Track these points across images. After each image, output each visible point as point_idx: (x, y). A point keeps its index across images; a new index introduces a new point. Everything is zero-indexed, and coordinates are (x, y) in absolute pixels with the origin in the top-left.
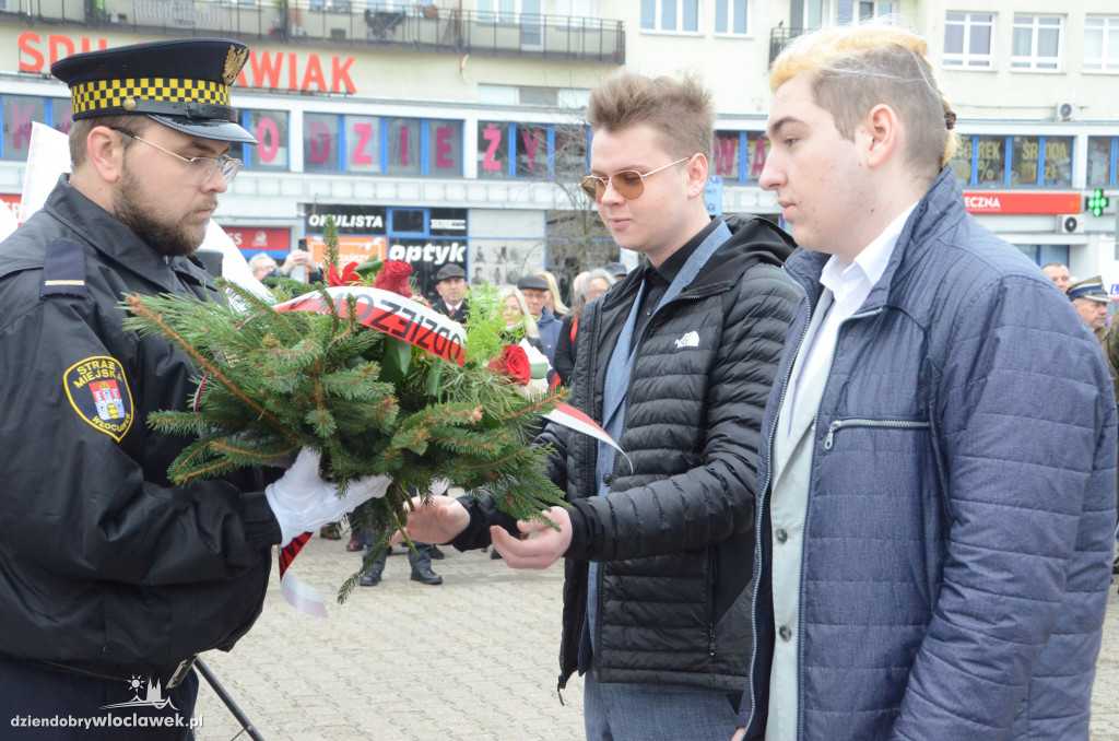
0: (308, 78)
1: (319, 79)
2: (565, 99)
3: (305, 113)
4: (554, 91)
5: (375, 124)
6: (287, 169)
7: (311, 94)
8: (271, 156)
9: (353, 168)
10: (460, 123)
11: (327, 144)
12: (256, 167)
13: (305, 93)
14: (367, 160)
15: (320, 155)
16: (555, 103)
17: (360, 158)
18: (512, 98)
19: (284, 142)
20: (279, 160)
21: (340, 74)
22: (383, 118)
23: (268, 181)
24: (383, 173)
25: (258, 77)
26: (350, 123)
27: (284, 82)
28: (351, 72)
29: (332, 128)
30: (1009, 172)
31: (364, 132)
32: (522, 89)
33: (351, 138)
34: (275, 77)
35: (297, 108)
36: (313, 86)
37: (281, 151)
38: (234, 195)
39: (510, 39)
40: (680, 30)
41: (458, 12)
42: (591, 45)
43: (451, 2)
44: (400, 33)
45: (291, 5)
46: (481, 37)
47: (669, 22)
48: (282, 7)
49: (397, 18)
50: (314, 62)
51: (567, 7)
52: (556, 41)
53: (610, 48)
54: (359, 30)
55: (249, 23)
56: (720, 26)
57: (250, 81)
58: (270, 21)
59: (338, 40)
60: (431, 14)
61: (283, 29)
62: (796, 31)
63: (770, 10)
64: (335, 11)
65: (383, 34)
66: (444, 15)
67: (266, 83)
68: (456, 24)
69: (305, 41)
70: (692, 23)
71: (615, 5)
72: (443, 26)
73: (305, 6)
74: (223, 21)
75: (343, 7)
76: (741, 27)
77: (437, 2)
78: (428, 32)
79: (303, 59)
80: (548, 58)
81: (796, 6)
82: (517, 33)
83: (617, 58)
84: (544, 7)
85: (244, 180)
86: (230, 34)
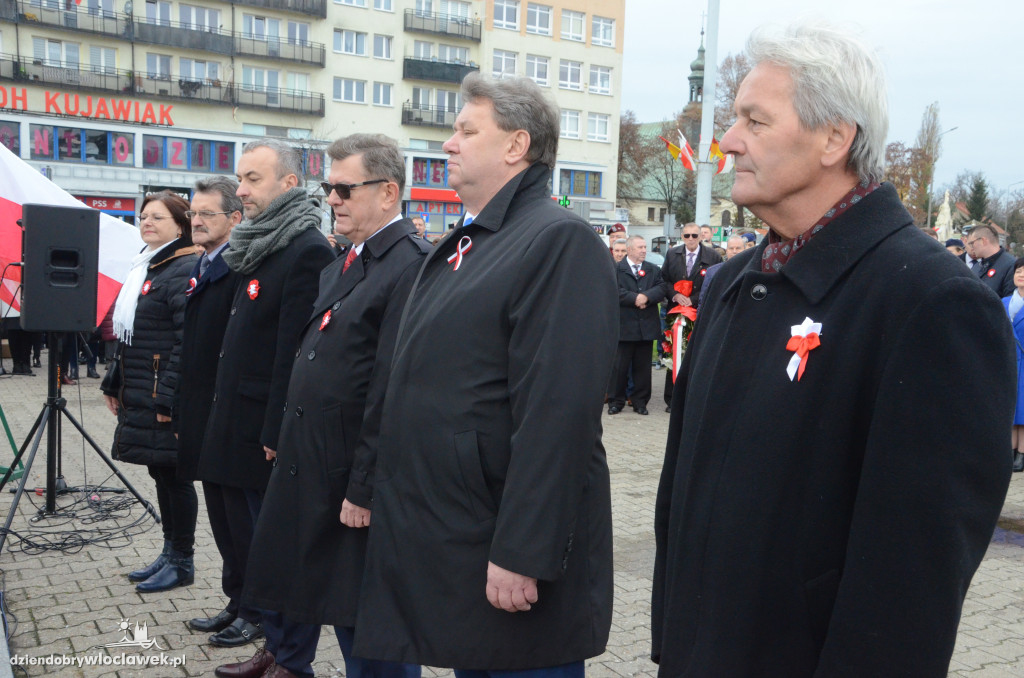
0: (146, 116)
1: (152, 116)
2: (292, 134)
3: (144, 135)
4: (286, 129)
5: (185, 143)
6: (133, 166)
7: (147, 124)
8: (124, 158)
9: (172, 166)
10: (232, 144)
11: (156, 152)
12: (116, 165)
13: (144, 124)
14: (180, 162)
15: (152, 158)
16: (286, 135)
17: (176, 161)
18: (262, 131)
19: (131, 150)
20: (129, 160)
21: (164, 114)
22: (189, 140)
23: (122, 173)
24: (189, 170)
25: (117, 113)
26: (170, 142)
27: (132, 117)
28: (171, 113)
29: (159, 144)
31: (178, 147)
32: (268, 128)
33: (170, 150)
34: (126, 113)
35: (139, 133)
36: (149, 120)
37: (129, 156)
38: (102, 179)
39: (261, 100)
40: (354, 100)
41: (232, 84)
42: (306, 106)
43: (228, 78)
44: (199, 94)
45: (136, 75)
46: (245, 98)
47: (348, 96)
48: (131, 75)
49: (197, 86)
50: (149, 108)
51: (293, 85)
52: (288, 103)
53: (316, 107)
54: (176, 91)
55: (111, 84)
56: (376, 99)
57: (112, 116)
58: (124, 83)
59: (163, 96)
60: (216, 84)
61: (131, 88)
62: (416, 105)
63: (402, 93)
64: (161, 79)
65: (189, 93)
66: (224, 85)
67: (121, 117)
68: (231, 90)
69: (144, 95)
70: (361, 97)
71: (319, 85)
72: (223, 91)
73: (144, 76)
74: (96, 82)
75: (166, 78)
76: (387, 100)
77: (220, 77)
78: (215, 94)
79: (143, 106)
80: (282, 111)
81: (416, 93)
82: (265, 97)
83: (320, 113)
84: (280, 84)
85: (108, 171)
86: (100, 89)
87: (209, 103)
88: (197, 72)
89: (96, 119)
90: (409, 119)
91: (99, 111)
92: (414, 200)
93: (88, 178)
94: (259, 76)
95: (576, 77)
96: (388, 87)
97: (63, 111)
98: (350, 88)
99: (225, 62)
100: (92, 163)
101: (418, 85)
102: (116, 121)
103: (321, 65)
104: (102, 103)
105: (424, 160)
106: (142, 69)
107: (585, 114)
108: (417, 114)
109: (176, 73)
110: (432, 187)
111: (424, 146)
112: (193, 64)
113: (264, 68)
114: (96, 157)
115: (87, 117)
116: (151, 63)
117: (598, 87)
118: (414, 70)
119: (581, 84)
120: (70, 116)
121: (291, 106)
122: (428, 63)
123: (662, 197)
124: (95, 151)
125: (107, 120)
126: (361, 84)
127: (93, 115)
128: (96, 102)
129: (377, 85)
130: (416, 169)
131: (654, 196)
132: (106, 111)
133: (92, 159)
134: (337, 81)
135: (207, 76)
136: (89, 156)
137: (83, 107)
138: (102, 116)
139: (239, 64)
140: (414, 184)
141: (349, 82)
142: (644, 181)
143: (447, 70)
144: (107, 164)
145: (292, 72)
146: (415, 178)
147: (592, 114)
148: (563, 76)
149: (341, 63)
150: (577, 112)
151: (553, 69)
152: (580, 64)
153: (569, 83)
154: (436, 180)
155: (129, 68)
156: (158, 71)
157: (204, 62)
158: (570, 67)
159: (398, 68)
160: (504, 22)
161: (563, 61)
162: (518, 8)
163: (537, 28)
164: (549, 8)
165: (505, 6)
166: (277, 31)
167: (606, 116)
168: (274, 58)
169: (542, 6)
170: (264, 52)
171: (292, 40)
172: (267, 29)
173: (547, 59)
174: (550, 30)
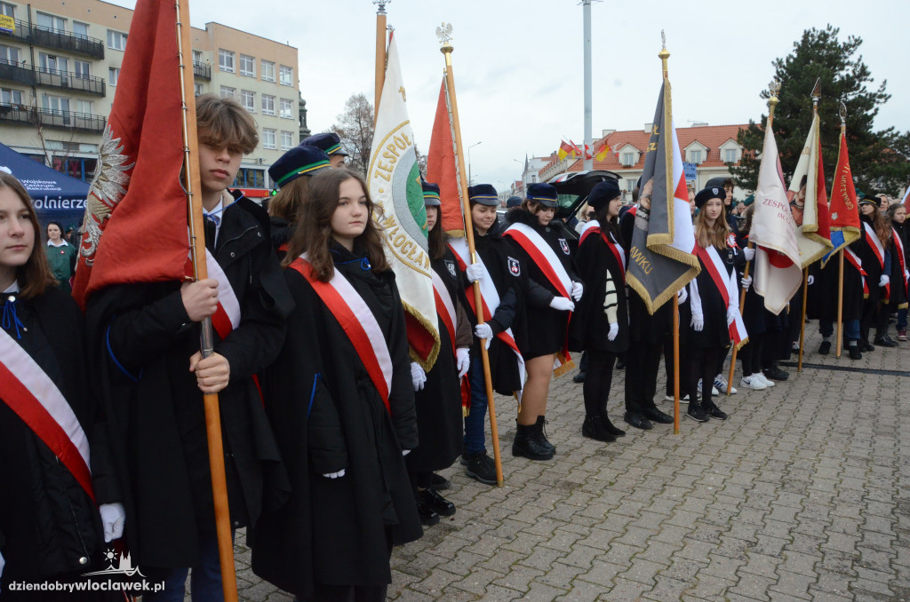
2: (82, 148)
4: (78, 144)
10: (43, 156)
16: (78, 149)
18: (60, 146)
30: (246, 182)
32: (63, 143)
39: (59, 122)
41: (35, 108)
43: (32, 104)
44: (10, 116)
46: (46, 120)
49: (8, 110)
51: (80, 109)
52: (81, 124)
53: (100, 128)
60: (23, 108)
66: (29, 109)
68: (35, 113)
71: (101, 109)
72: (29, 114)
77: (24, 103)
78: (23, 116)
80: (76, 130)
82: (62, 119)
83: (102, 132)
84: (72, 109)
87: (20, 124)
94: (55, 103)
95: (272, 107)
99: (28, 91)
103: (102, 95)
107: (279, 131)
112: (1, 91)
113: (58, 97)
119: (275, 111)
121: (82, 126)
135: (13, 101)
139: (39, 93)
145: (79, 100)
147: (283, 132)
148: (264, 106)
150: (274, 131)
151: (258, 100)
152: (273, 97)
153: (267, 110)
157: (9, 90)
158: (267, 99)
160: (225, 67)
161: (264, 95)
162: (234, 57)
163: (246, 72)
164: (252, 58)
165: (225, 55)
166: (66, 68)
167: (291, 133)
168: (64, 88)
169: (248, 56)
170: (59, 84)
171: (78, 74)
172: (59, 66)
173: (253, 93)
174: (254, 73)
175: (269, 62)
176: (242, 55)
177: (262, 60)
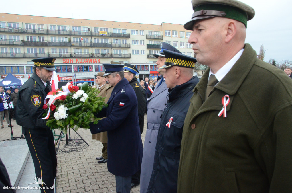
0: (95, 61)
1: (96, 61)
3: (95, 65)
4: (123, 61)
6: (93, 72)
8: (91, 70)
11: (97, 69)
12: (90, 72)
13: (95, 63)
14: (102, 70)
19: (92, 69)
20: (92, 71)
21: (99, 61)
23: (91, 73)
25: (89, 61)
26: (100, 66)
27: (92, 62)
29: (98, 67)
33: (100, 68)
34: (91, 61)
35: (94, 65)
36: (96, 62)
37: (92, 70)
38: (87, 75)
39: (118, 56)
40: (137, 54)
41: (112, 53)
42: (127, 56)
43: (111, 52)
44: (105, 56)
45: (93, 53)
46: (114, 56)
47: (136, 53)
48: (92, 54)
49: (105, 54)
50: (96, 60)
51: (124, 52)
52: (123, 56)
53: (129, 56)
54: (101, 56)
55: (88, 56)
56: (141, 53)
57: (88, 62)
58: (90, 55)
59: (98, 57)
60: (109, 54)
61: (92, 56)
62: (150, 54)
63: (147, 52)
64: (98, 54)
65: (103, 56)
66: (110, 54)
67: (90, 62)
68: (111, 54)
69: (94, 57)
70: (138, 53)
71: (130, 51)
72: (110, 55)
73: (94, 53)
74: (85, 56)
75: (99, 53)
76: (144, 53)
77: (109, 52)
78: (108, 56)
79: (94, 59)
80: (122, 58)
81: (150, 51)
83: (130, 57)
84: (121, 52)
85: (88, 73)
86: (86, 57)
87: (107, 57)
88: (105, 52)
89: (86, 63)
90: (148, 57)
91: (86, 62)
92: (151, 74)
93: (84, 75)
94: (117, 51)
95: (184, 45)
96: (144, 51)
97: (79, 62)
98: (136, 52)
99: (110, 49)
100: (85, 72)
101: (150, 50)
102: (89, 63)
103: (130, 47)
104: (87, 60)
105: (153, 65)
106: (94, 52)
107: (186, 53)
108: (150, 56)
109: (101, 52)
110: (154, 71)
111: (152, 62)
112: (104, 50)
113: (118, 49)
114: (86, 71)
115: (84, 63)
116: (96, 51)
117: (189, 47)
118: (149, 47)
119: (185, 46)
120: (81, 63)
121: (124, 56)
122: (152, 45)
123: (204, 69)
124: (86, 69)
125: (88, 63)
126: (138, 51)
127: (85, 62)
128: (85, 60)
129: (141, 50)
130: (151, 67)
131: (203, 69)
132: (87, 61)
133: (85, 71)
134: (133, 50)
135: (107, 52)
136: (84, 71)
137: (83, 61)
138: (87, 62)
139: (113, 49)
140: (151, 70)
141: (135, 50)
142: (200, 66)
143: (156, 46)
144: (88, 72)
145: (124, 50)
146: (151, 69)
147: (188, 52)
148: (181, 45)
149: (134, 47)
151: (179, 44)
152: (184, 42)
153: (182, 46)
154: (155, 69)
155: (91, 52)
156: (97, 52)
157: (106, 49)
158: (182, 43)
159: (146, 47)
160: (167, 35)
161: (181, 42)
162: (170, 32)
163: (175, 36)
164: (177, 31)
165: (167, 31)
166: (120, 41)
167: (191, 53)
168: (120, 47)
169: (175, 31)
170: (118, 46)
171: (123, 43)
172: (118, 41)
173: (177, 42)
174: (177, 36)
175: (183, 32)
176: (173, 31)
177: (180, 31)
